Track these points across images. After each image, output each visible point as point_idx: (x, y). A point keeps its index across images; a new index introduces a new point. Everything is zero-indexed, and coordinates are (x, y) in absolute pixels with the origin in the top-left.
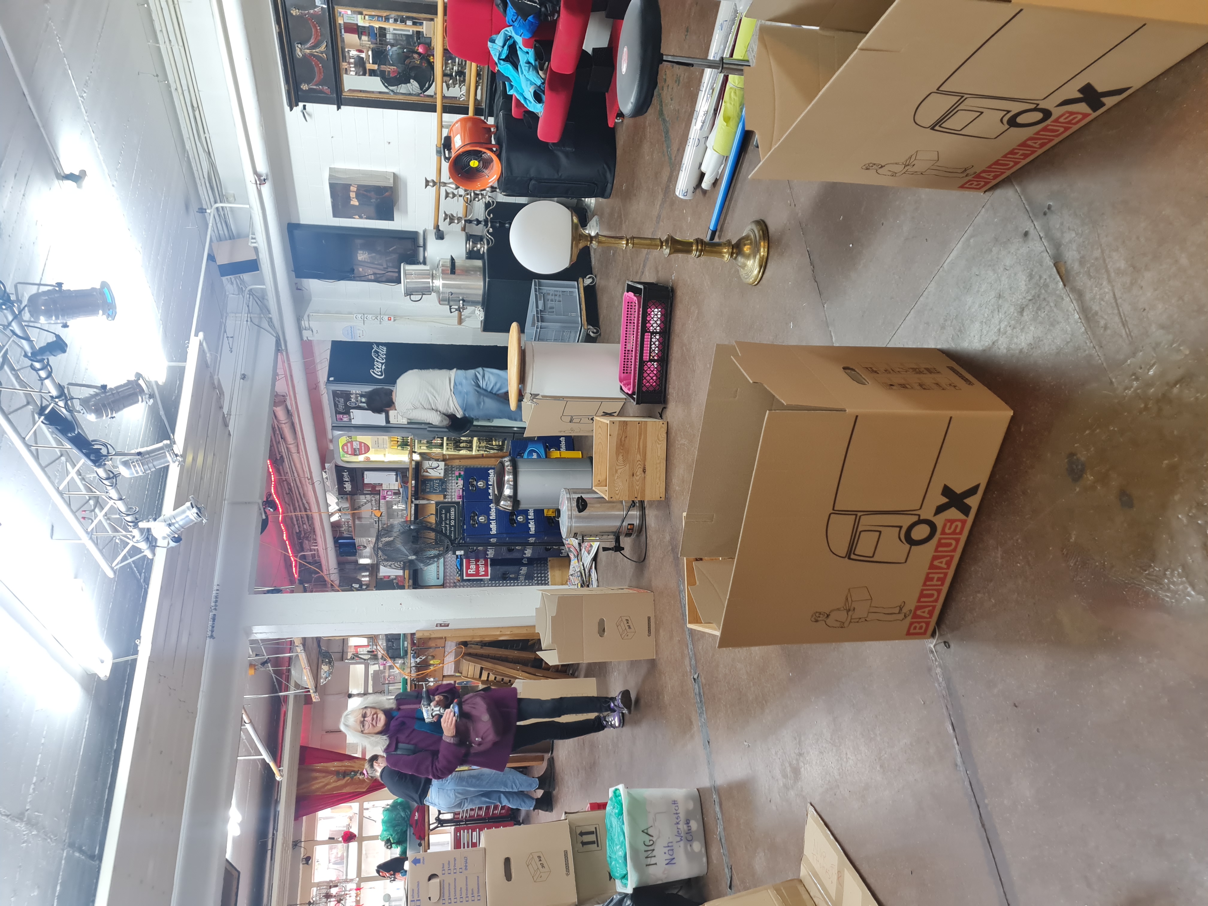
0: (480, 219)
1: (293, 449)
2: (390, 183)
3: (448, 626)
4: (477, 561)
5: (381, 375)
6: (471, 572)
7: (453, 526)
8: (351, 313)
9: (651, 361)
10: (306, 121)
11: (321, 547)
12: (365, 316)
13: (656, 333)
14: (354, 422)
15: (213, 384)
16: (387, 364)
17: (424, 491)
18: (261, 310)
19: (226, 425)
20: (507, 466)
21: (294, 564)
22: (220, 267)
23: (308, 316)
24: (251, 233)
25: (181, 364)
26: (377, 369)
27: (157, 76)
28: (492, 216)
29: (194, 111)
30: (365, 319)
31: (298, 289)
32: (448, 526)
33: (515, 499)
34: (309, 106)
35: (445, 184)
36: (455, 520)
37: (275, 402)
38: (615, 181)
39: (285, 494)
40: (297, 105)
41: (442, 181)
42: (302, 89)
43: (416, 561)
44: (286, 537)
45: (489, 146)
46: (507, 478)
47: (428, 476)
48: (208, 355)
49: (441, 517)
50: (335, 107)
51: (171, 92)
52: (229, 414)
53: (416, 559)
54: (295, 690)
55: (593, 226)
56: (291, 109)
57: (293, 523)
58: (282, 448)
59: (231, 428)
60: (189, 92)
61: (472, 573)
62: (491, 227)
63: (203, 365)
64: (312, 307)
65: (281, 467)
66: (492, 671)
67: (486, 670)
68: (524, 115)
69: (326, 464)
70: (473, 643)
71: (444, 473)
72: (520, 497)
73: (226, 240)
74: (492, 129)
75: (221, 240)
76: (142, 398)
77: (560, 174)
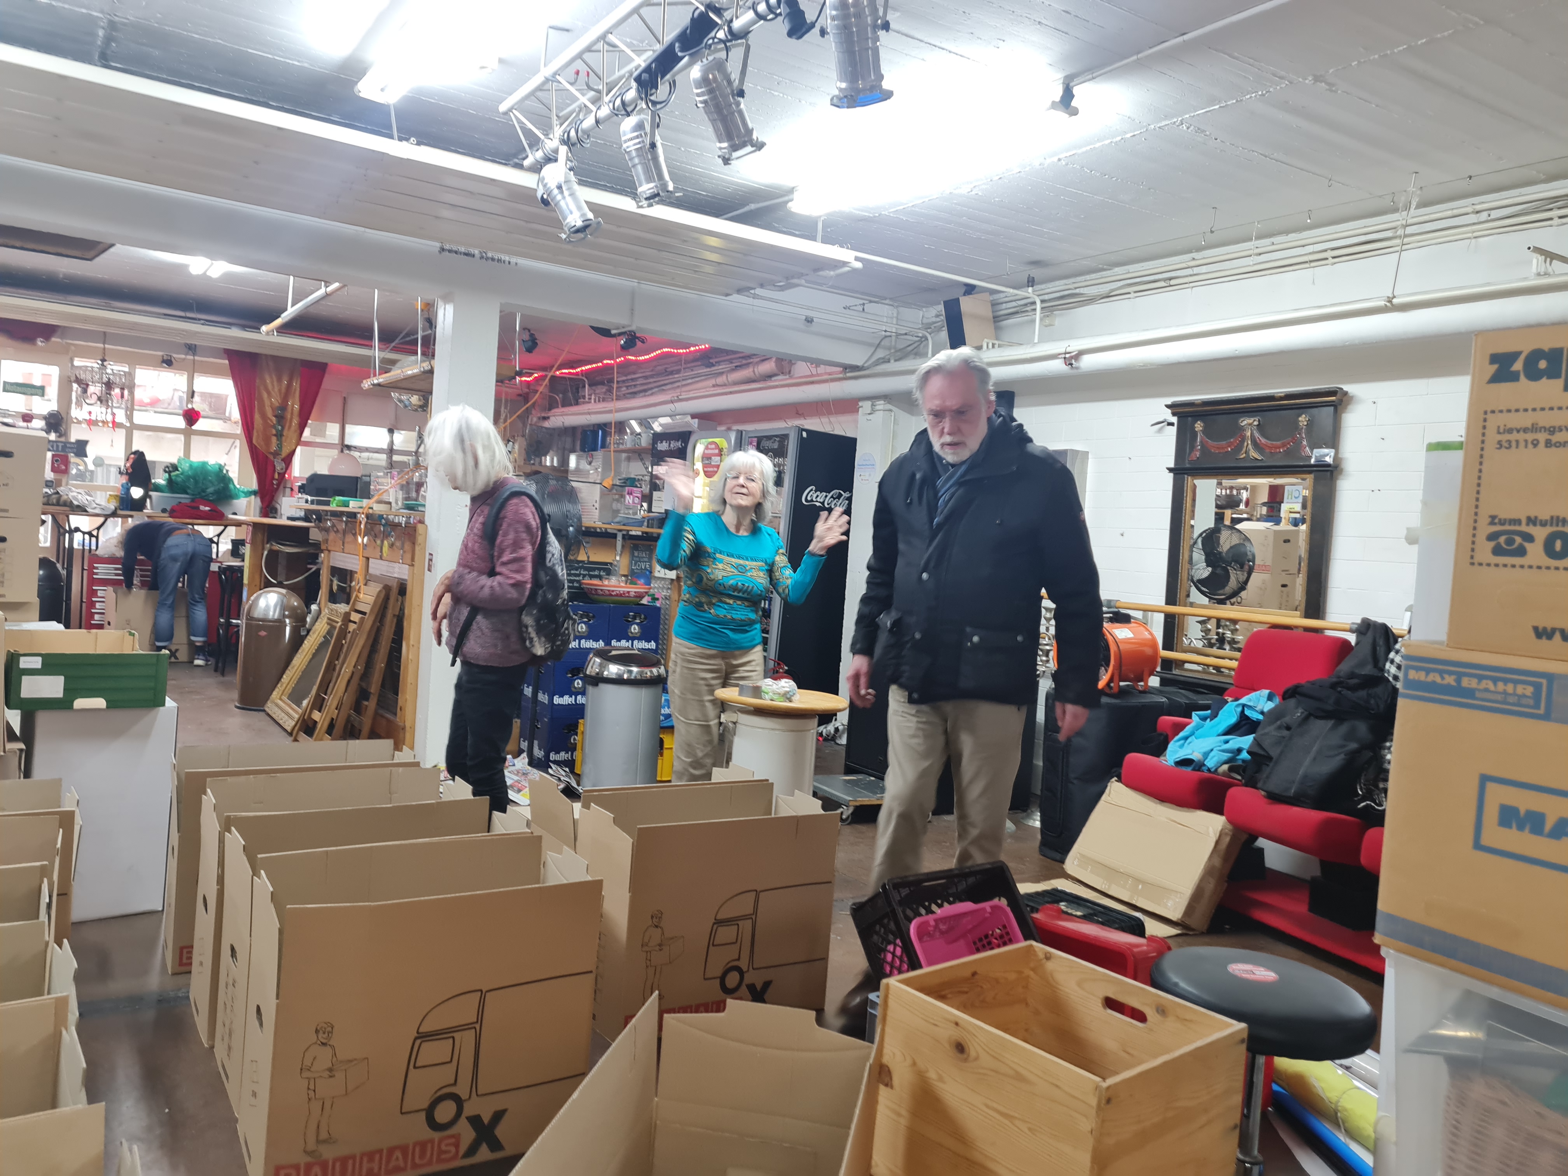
1: (721, 380)
3: (429, 570)
5: (806, 500)
10: (1153, 425)
11: (593, 406)
15: (793, 277)
18: (900, 350)
19: (739, 291)
20: (651, 672)
21: (572, 371)
22: (957, 300)
23: (891, 410)
24: (1001, 343)
25: (819, 236)
26: (815, 495)
27: (1212, 232)
29: (1165, 280)
32: (581, 578)
33: (600, 681)
34: (1173, 430)
37: (782, 360)
40: (1174, 414)
42: (1196, 422)
44: (607, 364)
45: (1117, 680)
46: (635, 669)
48: (832, 273)
49: (594, 569)
50: (1172, 465)
51: (1190, 251)
52: (755, 297)
54: (378, 358)
56: (1168, 406)
57: (629, 374)
58: (724, 366)
59: (735, 297)
60: (1191, 275)
63: (820, 264)
64: (903, 415)
65: (699, 363)
66: (359, 628)
67: (362, 620)
68: (1161, 734)
69: (696, 420)
70: (403, 603)
71: (659, 578)
72: (603, 687)
73: (993, 312)
74: (1142, 683)
75: (994, 304)
76: (724, 148)
77: (1075, 782)
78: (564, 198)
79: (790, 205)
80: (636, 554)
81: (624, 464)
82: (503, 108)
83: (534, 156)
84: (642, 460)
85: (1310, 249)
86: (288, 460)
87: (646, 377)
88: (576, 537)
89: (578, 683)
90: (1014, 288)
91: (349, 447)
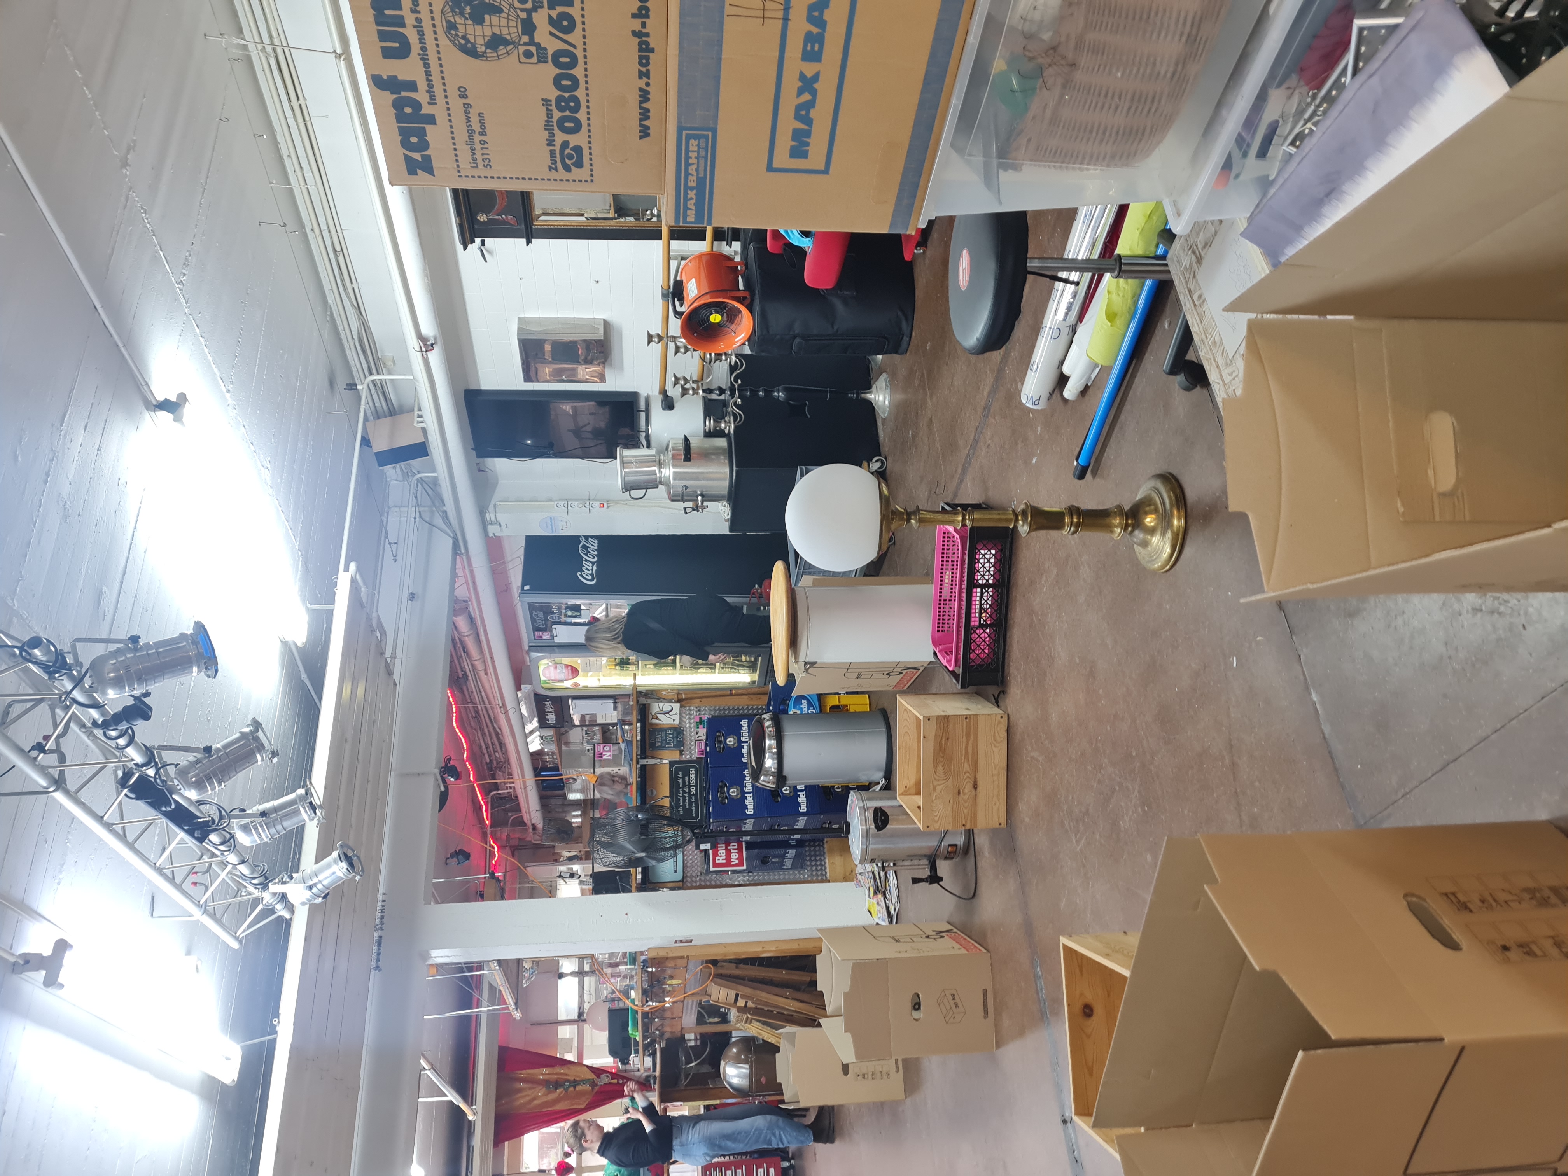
0: (724, 387)
1: (479, 666)
2: (600, 335)
3: (691, 941)
4: (727, 844)
5: (592, 580)
6: (719, 860)
7: (693, 795)
8: (550, 500)
9: (981, 626)
10: (486, 261)
11: (518, 785)
12: (570, 503)
13: (989, 586)
14: (557, 640)
15: (371, 626)
16: (599, 563)
17: (653, 746)
18: (433, 502)
19: (390, 673)
20: (768, 727)
21: (484, 809)
22: (378, 455)
23: (495, 506)
24: (416, 409)
25: (329, 607)
26: (586, 571)
27: (285, 225)
28: (740, 382)
29: (337, 257)
30: (569, 507)
31: (480, 471)
32: (686, 795)
33: (780, 777)
34: (488, 241)
35: (674, 338)
36: (696, 786)
37: (454, 610)
38: (914, 334)
39: (471, 718)
40: (473, 242)
41: (670, 334)
42: (479, 221)
43: (646, 859)
44: (474, 777)
45: (737, 294)
46: (768, 743)
47: (657, 724)
48: (363, 589)
49: (677, 783)
50: (524, 240)
51: (305, 235)
52: (394, 657)
53: (646, 856)
54: (489, 1006)
55: (881, 388)
56: (465, 248)
57: (482, 754)
58: (465, 663)
59: (396, 676)
60: (330, 232)
61: (721, 861)
62: (739, 398)
63: (356, 603)
64: (499, 494)
65: (464, 687)
66: (751, 998)
67: (743, 997)
68: (785, 249)
69: (523, 686)
70: (725, 961)
71: (680, 719)
72: (786, 771)
73: (386, 417)
74: (739, 267)
75: (378, 416)
76: (262, 757)
77: (836, 328)
78: (320, 882)
79: (300, 644)
80: (659, 744)
81: (573, 747)
82: (235, 945)
83: (279, 911)
84: (567, 732)
85: (291, 121)
86: (598, 1071)
87: (484, 735)
88: (647, 811)
89: (786, 790)
90: (360, 404)
91: (580, 1014)
